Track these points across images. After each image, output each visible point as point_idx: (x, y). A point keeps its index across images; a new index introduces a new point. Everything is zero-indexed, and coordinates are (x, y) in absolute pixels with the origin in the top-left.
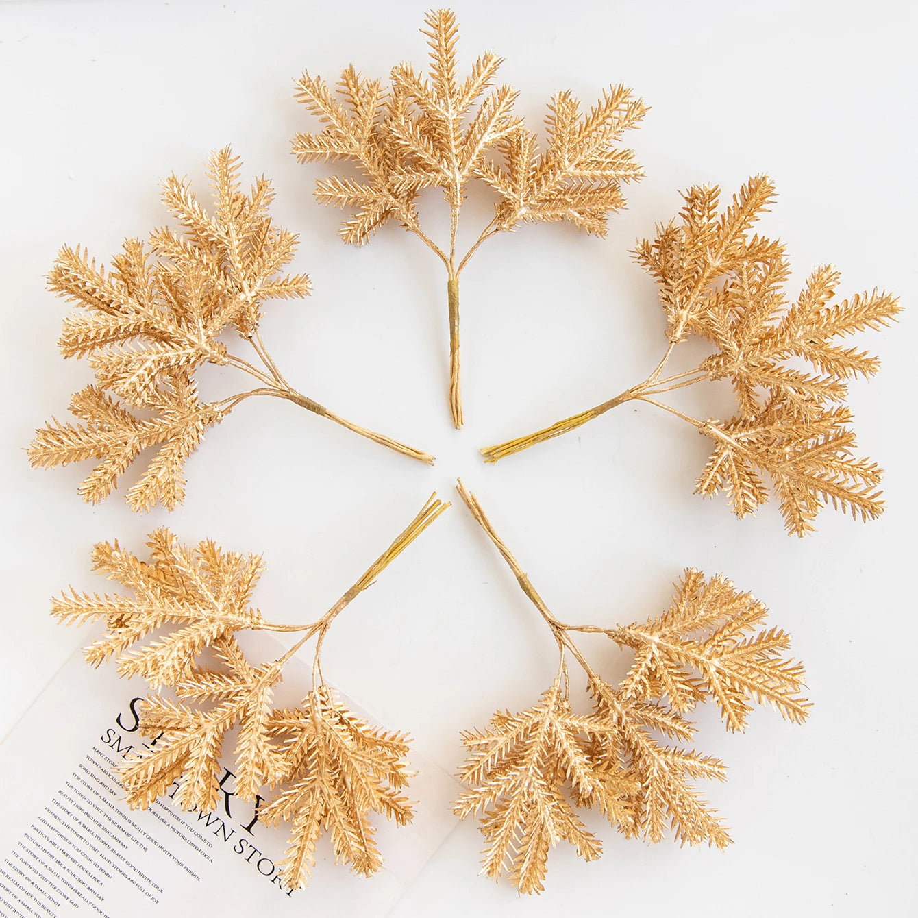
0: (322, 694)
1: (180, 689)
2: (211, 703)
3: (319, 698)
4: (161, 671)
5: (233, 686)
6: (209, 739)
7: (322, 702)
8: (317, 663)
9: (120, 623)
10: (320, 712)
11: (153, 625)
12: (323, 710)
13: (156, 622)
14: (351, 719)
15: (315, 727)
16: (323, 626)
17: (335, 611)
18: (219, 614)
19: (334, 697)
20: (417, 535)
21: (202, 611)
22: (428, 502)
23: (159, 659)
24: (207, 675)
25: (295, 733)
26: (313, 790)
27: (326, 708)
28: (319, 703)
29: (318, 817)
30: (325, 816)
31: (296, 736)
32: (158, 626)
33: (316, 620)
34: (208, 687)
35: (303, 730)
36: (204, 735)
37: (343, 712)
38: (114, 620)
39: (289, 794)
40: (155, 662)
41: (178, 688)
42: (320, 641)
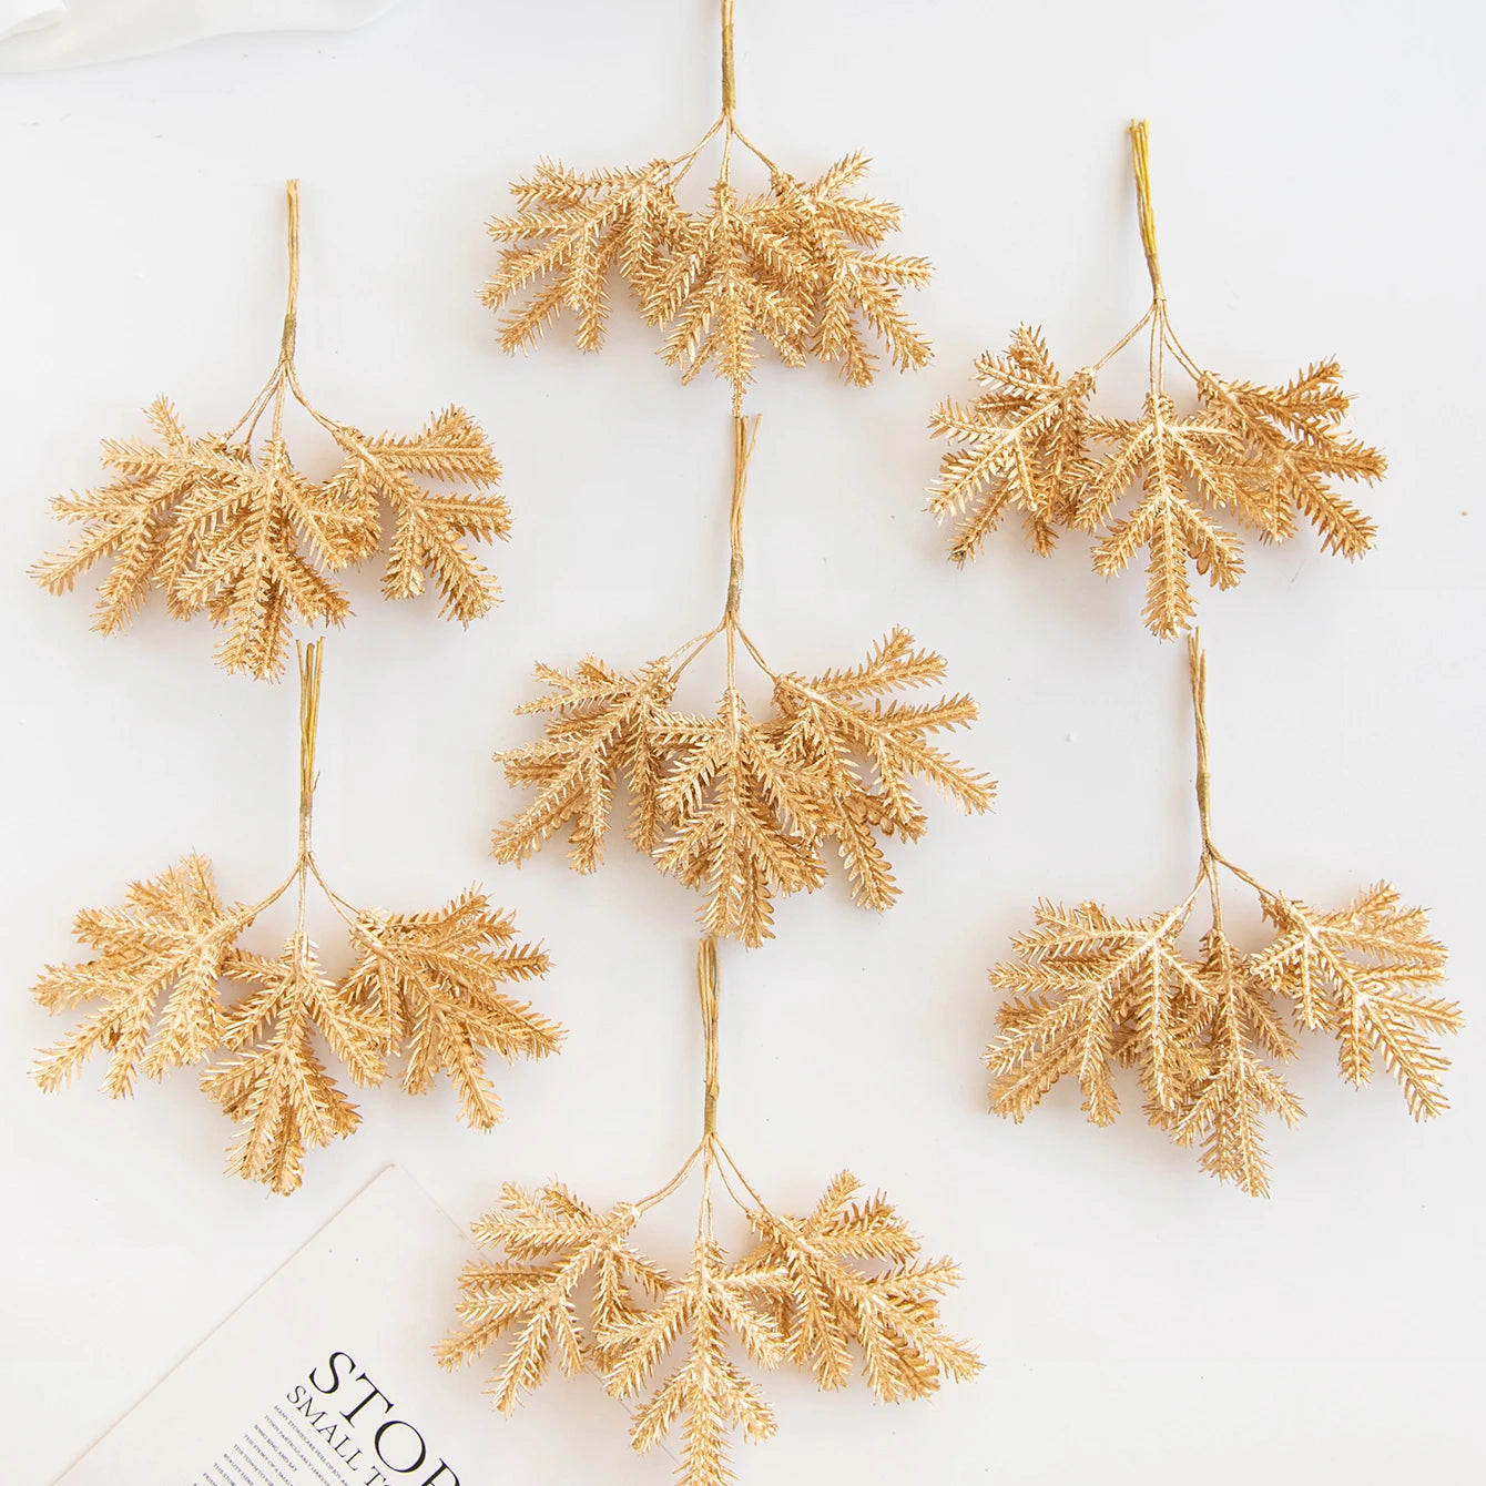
0: (366, 922)
1: (228, 1043)
2: (268, 1027)
3: (364, 928)
4: (191, 1040)
5: (276, 990)
6: (294, 1059)
7: (371, 929)
8: (334, 898)
9: (115, 1037)
10: (377, 940)
11: (147, 1008)
12: (379, 935)
13: (148, 1003)
14: (413, 920)
15: (385, 958)
16: (306, 859)
17: (304, 834)
18: (200, 940)
19: (379, 915)
20: (318, 695)
21: (181, 952)
22: (300, 656)
23: (180, 1030)
24: (242, 1006)
25: (372, 982)
26: (437, 1019)
27: (380, 932)
28: (368, 933)
29: (460, 1039)
30: (467, 1033)
31: (375, 984)
32: (153, 1004)
33: (295, 860)
34: (252, 1016)
35: (377, 971)
36: (287, 1062)
37: (400, 921)
38: (107, 1038)
39: (417, 1043)
40: (179, 1037)
41: (225, 1044)
42: (316, 873)
